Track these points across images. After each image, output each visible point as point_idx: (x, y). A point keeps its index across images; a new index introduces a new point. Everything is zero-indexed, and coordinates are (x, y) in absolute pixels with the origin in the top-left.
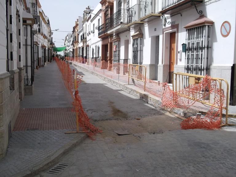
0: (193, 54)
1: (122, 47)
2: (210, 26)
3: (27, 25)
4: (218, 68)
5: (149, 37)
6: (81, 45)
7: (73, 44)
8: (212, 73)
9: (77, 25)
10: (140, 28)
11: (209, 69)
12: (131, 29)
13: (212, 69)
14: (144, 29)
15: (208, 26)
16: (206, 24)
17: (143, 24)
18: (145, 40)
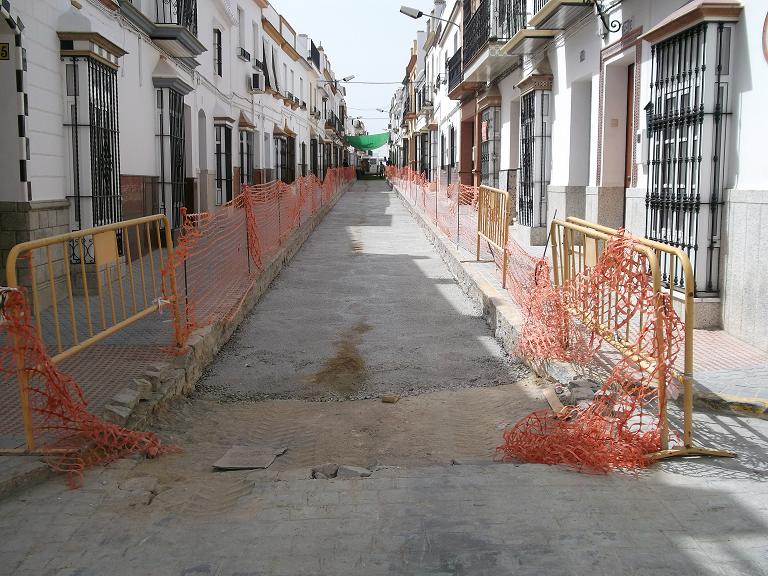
0: (670, 144)
1: (504, 125)
2: (725, 26)
3: (74, 58)
4: (749, 200)
5: (568, 87)
6: (420, 124)
7: (404, 125)
8: (731, 220)
9: (414, 59)
10: (545, 53)
11: (723, 203)
12: (525, 59)
13: (732, 205)
14: (555, 57)
15: (721, 25)
16: (706, 19)
17: (553, 37)
18: (556, 97)
